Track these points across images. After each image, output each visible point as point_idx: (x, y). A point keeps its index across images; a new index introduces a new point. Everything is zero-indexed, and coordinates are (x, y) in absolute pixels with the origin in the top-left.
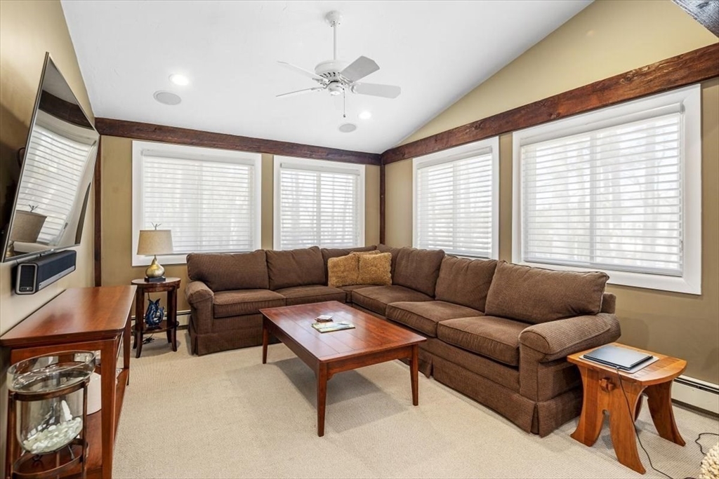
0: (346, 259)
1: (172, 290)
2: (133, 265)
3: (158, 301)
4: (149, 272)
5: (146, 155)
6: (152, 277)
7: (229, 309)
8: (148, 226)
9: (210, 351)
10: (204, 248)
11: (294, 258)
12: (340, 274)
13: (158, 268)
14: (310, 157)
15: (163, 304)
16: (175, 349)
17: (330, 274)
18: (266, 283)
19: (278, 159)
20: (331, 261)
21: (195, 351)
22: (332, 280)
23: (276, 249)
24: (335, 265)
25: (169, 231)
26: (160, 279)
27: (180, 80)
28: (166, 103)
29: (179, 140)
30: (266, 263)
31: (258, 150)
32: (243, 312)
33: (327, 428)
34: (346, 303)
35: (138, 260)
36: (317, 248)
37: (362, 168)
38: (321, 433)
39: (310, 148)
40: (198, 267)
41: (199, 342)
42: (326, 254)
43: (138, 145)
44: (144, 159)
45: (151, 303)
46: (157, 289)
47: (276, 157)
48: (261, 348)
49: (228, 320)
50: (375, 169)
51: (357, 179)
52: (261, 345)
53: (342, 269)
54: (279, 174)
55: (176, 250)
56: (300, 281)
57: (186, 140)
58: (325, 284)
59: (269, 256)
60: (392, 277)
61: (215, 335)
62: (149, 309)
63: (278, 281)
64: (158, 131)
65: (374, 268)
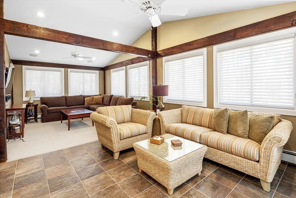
0: (90, 98)
1: (36, 106)
2: (23, 101)
3: (32, 110)
4: (29, 102)
5: (27, 70)
6: (30, 103)
7: (52, 111)
8: (28, 90)
9: (47, 121)
10: (46, 96)
11: (74, 98)
12: (88, 102)
13: (32, 101)
14: (80, 69)
15: (33, 111)
16: (37, 122)
17: (85, 102)
18: (65, 105)
19: (69, 70)
20: (86, 99)
21: (43, 122)
22: (86, 104)
23: (69, 95)
24: (86, 100)
25: (35, 91)
26: (32, 103)
27: (37, 52)
28: (33, 56)
29: (38, 65)
30: (65, 99)
31: (63, 67)
32: (56, 112)
33: (70, 129)
34: (88, 109)
35: (25, 99)
36: (82, 95)
37: (98, 72)
38: (69, 130)
39: (80, 66)
40: (43, 101)
41: (44, 119)
42: (84, 97)
43: (24, 67)
44: (26, 71)
45: (29, 110)
46: (31, 106)
47: (69, 69)
48: (61, 121)
49: (52, 114)
50: (102, 72)
51: (96, 75)
52: (60, 120)
53: (89, 100)
54: (70, 74)
55: (37, 96)
56: (76, 104)
57: (39, 65)
58: (84, 105)
59: (66, 98)
60: (103, 102)
61: (48, 117)
62: (29, 112)
63: (68, 104)
64: (30, 63)
65: (97, 100)
